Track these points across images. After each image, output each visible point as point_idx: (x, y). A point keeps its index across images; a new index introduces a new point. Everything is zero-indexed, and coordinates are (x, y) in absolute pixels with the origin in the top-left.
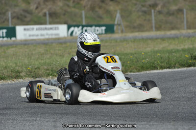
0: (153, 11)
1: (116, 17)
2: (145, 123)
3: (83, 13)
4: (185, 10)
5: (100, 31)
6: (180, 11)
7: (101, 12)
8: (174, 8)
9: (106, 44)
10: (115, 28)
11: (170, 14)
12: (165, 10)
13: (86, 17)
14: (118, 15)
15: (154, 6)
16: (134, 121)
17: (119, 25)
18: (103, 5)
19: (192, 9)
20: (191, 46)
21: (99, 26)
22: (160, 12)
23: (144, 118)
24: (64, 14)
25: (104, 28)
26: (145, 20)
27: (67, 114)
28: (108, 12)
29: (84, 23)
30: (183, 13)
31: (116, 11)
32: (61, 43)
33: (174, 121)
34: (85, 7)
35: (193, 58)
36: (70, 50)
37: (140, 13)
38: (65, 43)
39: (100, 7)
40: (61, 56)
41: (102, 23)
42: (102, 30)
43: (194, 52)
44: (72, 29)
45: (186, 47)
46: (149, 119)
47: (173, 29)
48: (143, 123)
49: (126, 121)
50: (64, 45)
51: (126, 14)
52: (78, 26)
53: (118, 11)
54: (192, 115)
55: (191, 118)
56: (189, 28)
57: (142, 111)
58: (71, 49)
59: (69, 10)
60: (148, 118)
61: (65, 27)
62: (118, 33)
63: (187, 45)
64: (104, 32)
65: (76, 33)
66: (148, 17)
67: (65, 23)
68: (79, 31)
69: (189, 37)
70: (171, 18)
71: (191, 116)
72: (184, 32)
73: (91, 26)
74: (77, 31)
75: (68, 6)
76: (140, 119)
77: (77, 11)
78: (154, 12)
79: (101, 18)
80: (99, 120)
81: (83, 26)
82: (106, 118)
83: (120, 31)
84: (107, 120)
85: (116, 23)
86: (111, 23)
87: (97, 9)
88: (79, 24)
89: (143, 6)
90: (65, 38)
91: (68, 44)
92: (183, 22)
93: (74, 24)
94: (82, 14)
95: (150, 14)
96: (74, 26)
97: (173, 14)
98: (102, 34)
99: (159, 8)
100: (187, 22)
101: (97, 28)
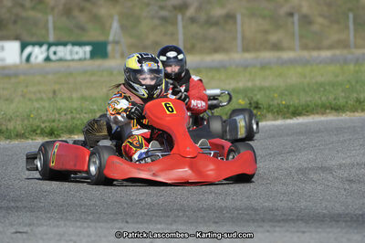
0: (180, 17)
1: (110, 27)
2: (163, 226)
3: (50, 19)
4: (239, 18)
5: (81, 55)
6: (230, 17)
7: (82, 18)
8: (218, 12)
9: (93, 79)
10: (110, 48)
11: (211, 23)
12: (203, 17)
13: (55, 28)
14: (115, 25)
15: (182, 8)
16: (142, 223)
17: (117, 43)
18: (88, 5)
19: (253, 15)
20: (250, 84)
21: (81, 44)
22: (193, 20)
23: (160, 217)
24: (15, 22)
25: (88, 49)
26: (165, 34)
27: (17, 208)
28: (96, 19)
29: (51, 39)
30: (235, 22)
31: (111, 17)
32: (8, 76)
33: (217, 223)
34: (53, 9)
35: (253, 105)
36: (25, 90)
37: (156, 22)
38: (16, 75)
39: (82, 10)
40: (7, 100)
41: (85, 39)
42: (85, 53)
43: (256, 95)
44: (28, 50)
45: (241, 85)
46: (170, 219)
47: (216, 50)
48: (159, 226)
49: (127, 222)
50: (13, 80)
51: (130, 23)
52: (41, 45)
53: (116, 17)
54: (250, 212)
55: (247, 217)
56: (246, 49)
57: (158, 204)
58: (27, 87)
59: (24, 14)
60: (169, 217)
61: (16, 45)
62: (114, 57)
63: (241, 82)
64: (88, 55)
65: (36, 57)
66: (170, 28)
67: (16, 38)
68: (42, 53)
69: (246, 67)
70: (212, 31)
71: (248, 214)
72: (238, 56)
73: (65, 44)
74: (38, 54)
75: (22, 6)
76: (154, 219)
77: (39, 15)
78: (183, 19)
79: (82, 29)
80: (77, 220)
81: (50, 45)
82: (90, 217)
83: (118, 55)
84: (90, 221)
85: (111, 38)
86: (101, 38)
87: (76, 13)
88: (42, 40)
89: (162, 8)
90: (15, 66)
91: (22, 78)
92: (235, 38)
93: (34, 40)
94: (47, 21)
95: (174, 23)
96: (34, 44)
97: (216, 24)
98: (85, 59)
99: (190, 12)
100: (243, 38)
101: (77, 49)
